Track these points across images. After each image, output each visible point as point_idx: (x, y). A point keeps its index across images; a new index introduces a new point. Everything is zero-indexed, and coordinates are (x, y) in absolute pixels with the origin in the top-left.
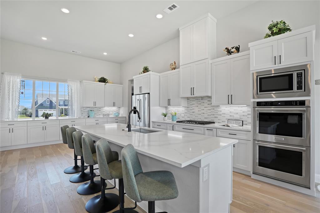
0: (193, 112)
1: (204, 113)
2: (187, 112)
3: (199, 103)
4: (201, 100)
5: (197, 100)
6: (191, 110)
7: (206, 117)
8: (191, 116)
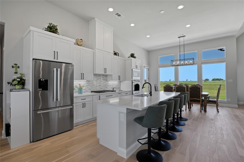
0: (93, 85)
1: (100, 85)
2: (88, 85)
3: (97, 78)
4: (98, 77)
5: (96, 76)
6: (92, 83)
7: (101, 88)
8: (92, 88)
